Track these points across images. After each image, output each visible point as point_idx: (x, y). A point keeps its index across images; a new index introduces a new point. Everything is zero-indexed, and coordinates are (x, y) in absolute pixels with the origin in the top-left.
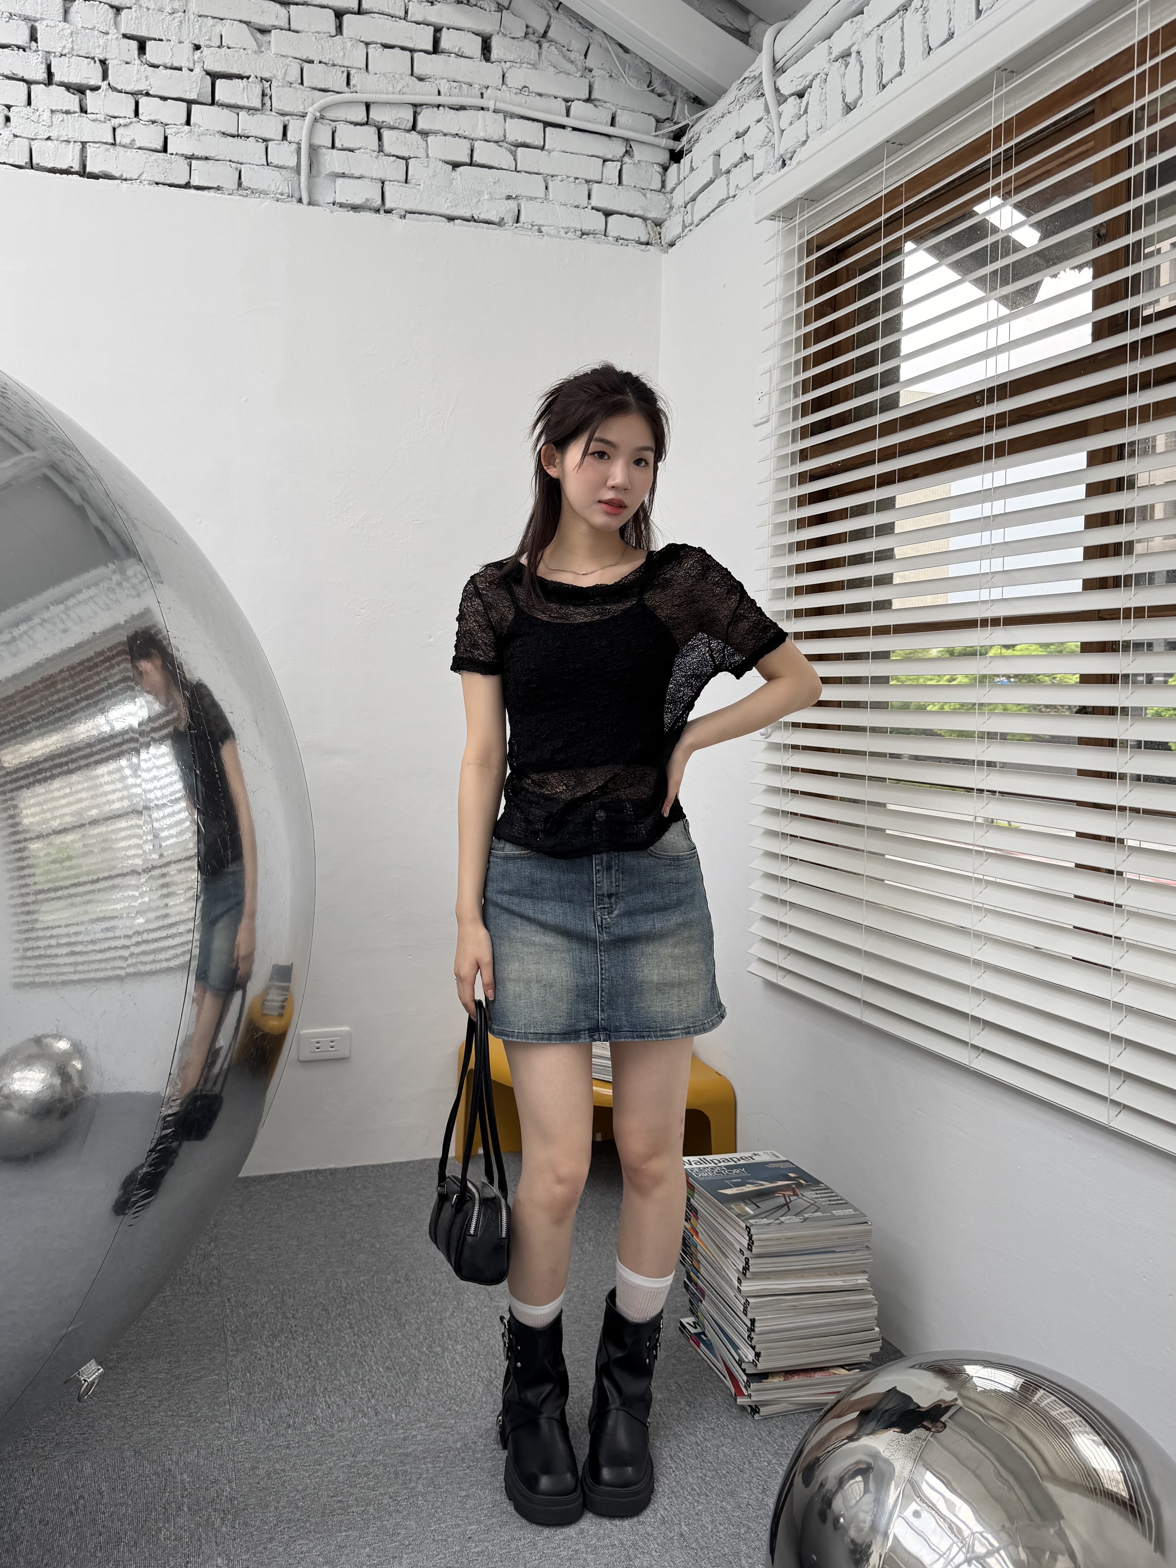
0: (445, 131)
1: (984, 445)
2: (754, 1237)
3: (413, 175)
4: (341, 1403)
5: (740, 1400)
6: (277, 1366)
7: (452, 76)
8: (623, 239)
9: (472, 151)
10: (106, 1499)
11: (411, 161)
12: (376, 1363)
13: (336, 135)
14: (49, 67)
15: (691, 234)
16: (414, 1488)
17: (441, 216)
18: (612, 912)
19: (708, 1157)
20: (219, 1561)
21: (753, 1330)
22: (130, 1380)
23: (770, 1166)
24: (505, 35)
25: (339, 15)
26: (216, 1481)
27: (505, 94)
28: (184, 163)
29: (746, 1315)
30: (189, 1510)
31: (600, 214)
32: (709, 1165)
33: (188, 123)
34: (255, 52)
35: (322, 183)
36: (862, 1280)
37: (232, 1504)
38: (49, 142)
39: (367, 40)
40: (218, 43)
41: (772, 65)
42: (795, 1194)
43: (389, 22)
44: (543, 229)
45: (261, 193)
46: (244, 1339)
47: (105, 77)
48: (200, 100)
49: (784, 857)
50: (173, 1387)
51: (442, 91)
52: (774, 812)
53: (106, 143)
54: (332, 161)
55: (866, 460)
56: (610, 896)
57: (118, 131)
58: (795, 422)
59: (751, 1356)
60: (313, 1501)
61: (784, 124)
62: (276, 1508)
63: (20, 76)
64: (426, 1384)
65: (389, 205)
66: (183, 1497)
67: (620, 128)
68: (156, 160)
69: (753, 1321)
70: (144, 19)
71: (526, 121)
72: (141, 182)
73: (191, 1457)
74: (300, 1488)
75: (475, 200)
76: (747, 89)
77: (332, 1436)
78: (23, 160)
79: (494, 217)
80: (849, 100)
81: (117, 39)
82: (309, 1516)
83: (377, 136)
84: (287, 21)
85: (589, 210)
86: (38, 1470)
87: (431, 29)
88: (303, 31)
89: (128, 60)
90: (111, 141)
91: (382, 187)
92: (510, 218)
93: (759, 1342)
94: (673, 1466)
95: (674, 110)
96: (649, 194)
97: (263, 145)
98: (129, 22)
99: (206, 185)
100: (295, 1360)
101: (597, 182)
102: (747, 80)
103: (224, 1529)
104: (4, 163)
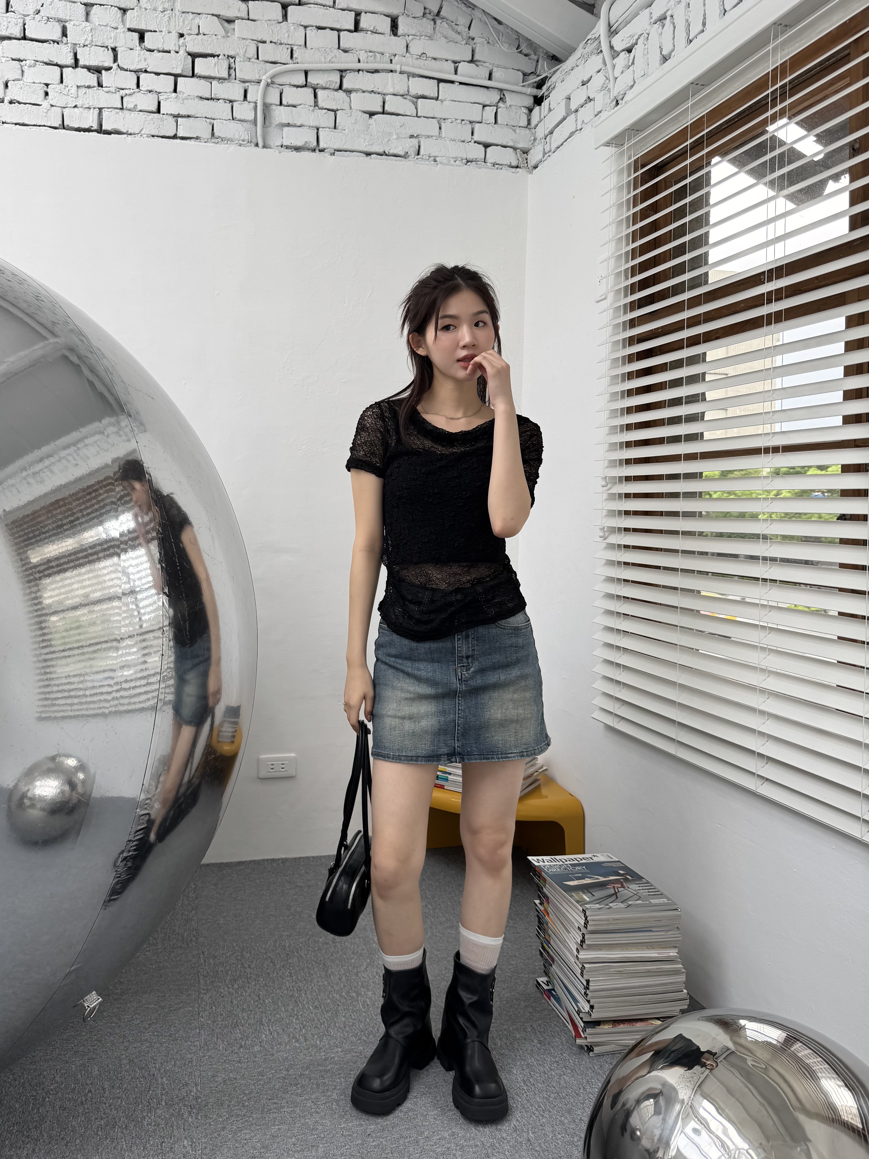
0: (364, 89)
1: (765, 313)
2: (589, 918)
3: (339, 123)
4: (280, 1031)
5: (579, 1041)
6: (235, 1002)
7: (368, 48)
8: (498, 164)
9: (384, 103)
10: (107, 1094)
11: (338, 113)
12: (308, 1003)
13: (283, 95)
14: (75, 55)
15: (549, 159)
16: (330, 1096)
17: (360, 152)
18: (470, 669)
19: (558, 857)
20: (185, 1142)
21: (588, 989)
22: (129, 1008)
23: (605, 865)
24: (408, 16)
25: (285, 6)
26: (186, 1084)
27: (409, 59)
28: (172, 120)
29: (582, 976)
30: (166, 1104)
31: (481, 146)
32: (558, 863)
33: (175, 91)
34: (223, 37)
35: (273, 131)
36: (673, 953)
37: (197, 1102)
38: (76, 109)
39: (305, 24)
40: (197, 32)
41: (607, 28)
42: (623, 887)
43: (321, 10)
44: (437, 159)
45: (228, 140)
46: (212, 982)
47: (115, 60)
48: (184, 74)
49: (618, 631)
50: (159, 1015)
51: (361, 59)
52: (610, 596)
53: (116, 108)
54: (280, 115)
55: (678, 327)
56: (468, 657)
57: (124, 99)
58: (626, 299)
59: (587, 1008)
60: (256, 1102)
61: (617, 73)
62: (229, 1106)
63: (55, 62)
64: (343, 1019)
66: (162, 1095)
67: (496, 81)
68: (152, 119)
69: (588, 982)
70: (143, 16)
71: (424, 79)
72: (141, 136)
73: (169, 1066)
74: (247, 1092)
75: (386, 140)
76: (590, 47)
77: (273, 1055)
78: (57, 123)
79: (400, 152)
80: (665, 52)
81: (124, 32)
82: (252, 1113)
83: (313, 95)
84: (246, 13)
85: (472, 144)
87: (353, 13)
88: (258, 20)
89: (132, 47)
90: (120, 106)
91: (317, 133)
92: (412, 152)
93: (593, 998)
94: (525, 1088)
95: (537, 66)
96: (518, 130)
97: (229, 105)
98: (133, 20)
99: (188, 136)
100: (249, 999)
101: (478, 123)
102: (589, 42)
103: (190, 1119)
104: (44, 126)
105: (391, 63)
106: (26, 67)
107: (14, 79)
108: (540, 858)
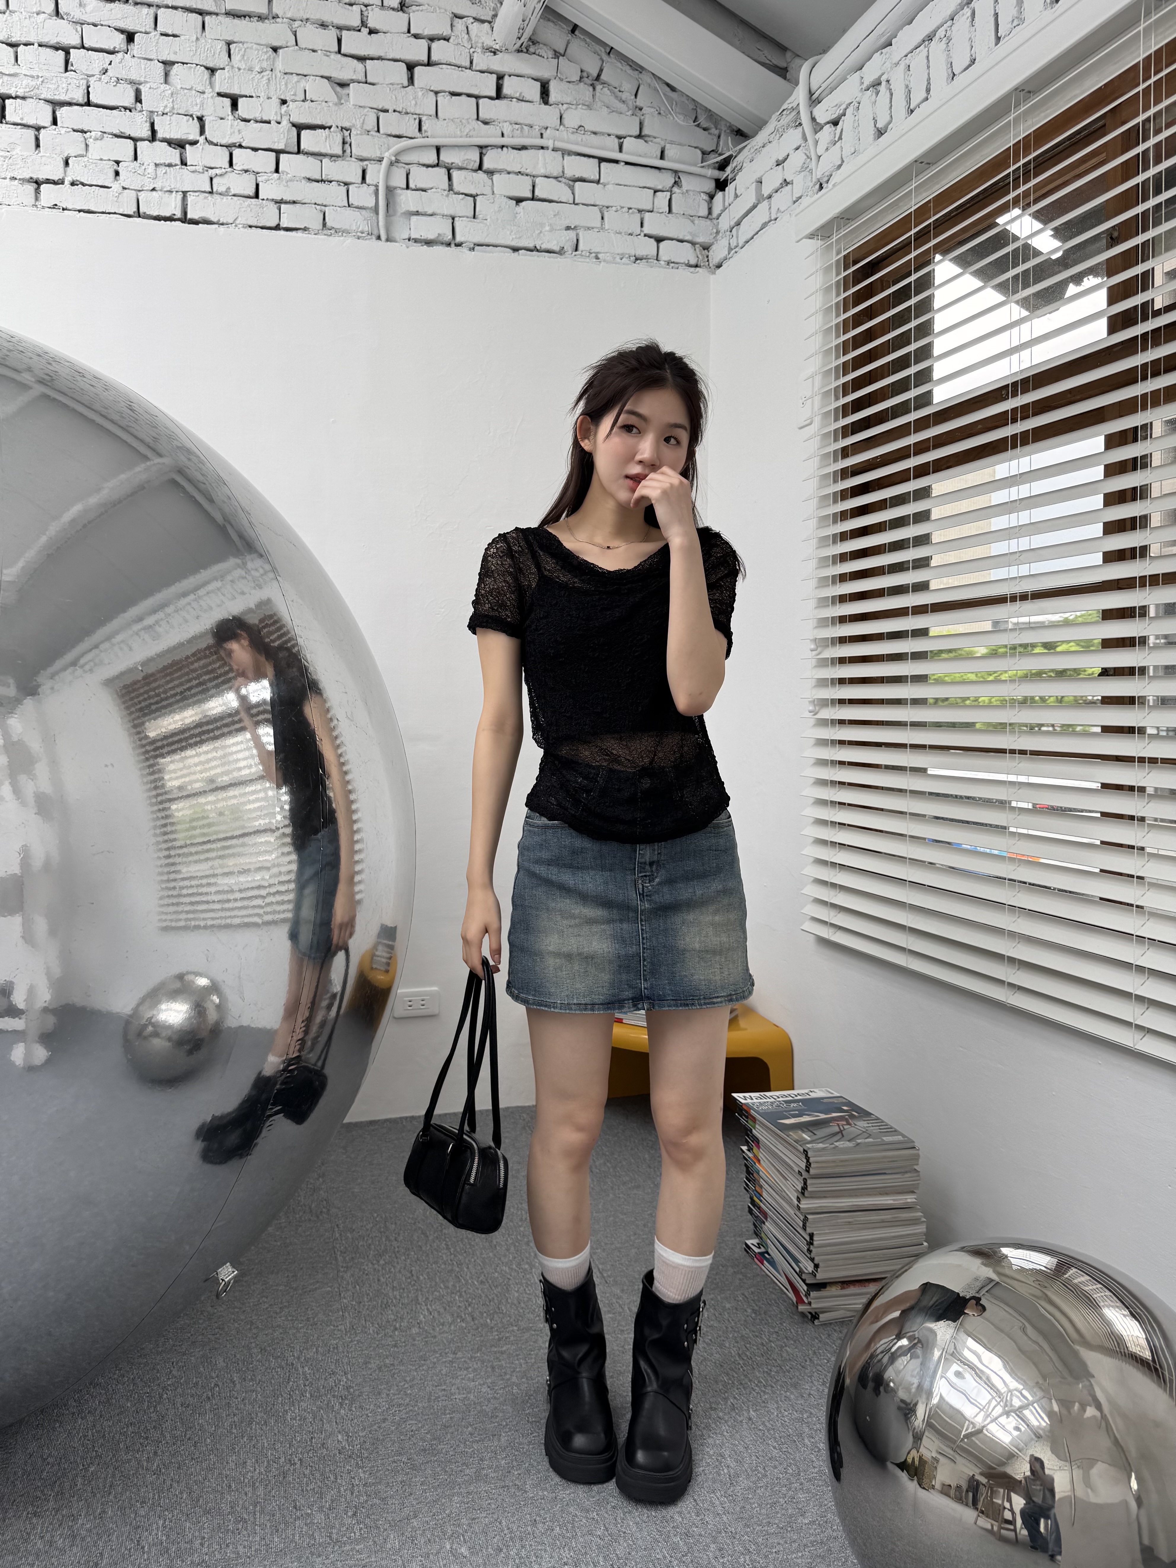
0: (509, 169)
1: (1009, 435)
2: (811, 1160)
3: (480, 211)
4: (442, 1310)
5: (801, 1309)
6: (382, 1280)
7: (514, 119)
8: (673, 263)
9: (534, 187)
10: (238, 1386)
11: (478, 199)
12: (471, 1278)
13: (410, 177)
14: (152, 125)
15: (736, 256)
17: (507, 247)
18: (654, 880)
19: (768, 1094)
20: (340, 1437)
21: (812, 1244)
23: (825, 1101)
24: (562, 80)
25: (411, 67)
26: (334, 1373)
27: (563, 133)
28: (273, 207)
29: (805, 1230)
30: (311, 1396)
31: (652, 240)
32: (769, 1099)
33: (277, 170)
35: (399, 221)
37: (349, 1392)
38: (154, 193)
39: (436, 89)
40: (302, 98)
41: (809, 96)
42: (849, 1124)
43: (456, 72)
44: (600, 256)
45: (343, 232)
46: (353, 1258)
47: (202, 131)
48: (288, 149)
50: (292, 1297)
51: (505, 133)
52: (823, 783)
54: (407, 201)
55: (902, 455)
56: (652, 864)
57: (214, 181)
58: (837, 422)
59: (810, 1268)
60: (420, 1389)
61: (821, 150)
62: (388, 1395)
63: (127, 134)
64: (516, 1295)
65: (459, 239)
66: (305, 1385)
67: (669, 160)
68: (249, 206)
69: (811, 1236)
70: (236, 77)
71: (582, 158)
72: (236, 226)
73: (311, 1354)
74: (408, 1379)
75: (537, 232)
76: (786, 119)
77: (435, 1337)
78: (132, 210)
79: (554, 246)
80: (880, 125)
81: (212, 97)
83: (447, 177)
84: (363, 75)
85: (642, 237)
86: (177, 1363)
87: (494, 76)
88: (378, 84)
89: (223, 116)
90: (209, 189)
91: (453, 223)
92: (569, 247)
93: (818, 1254)
95: (718, 143)
96: (697, 221)
97: (344, 189)
98: (222, 82)
99: (293, 226)
100: (399, 1276)
101: (649, 211)
102: (785, 112)
103: (342, 1411)
104: (115, 213)
105: (542, 137)
106: (91, 140)
107: (76, 154)
108: (747, 1095)
